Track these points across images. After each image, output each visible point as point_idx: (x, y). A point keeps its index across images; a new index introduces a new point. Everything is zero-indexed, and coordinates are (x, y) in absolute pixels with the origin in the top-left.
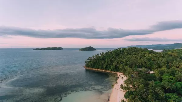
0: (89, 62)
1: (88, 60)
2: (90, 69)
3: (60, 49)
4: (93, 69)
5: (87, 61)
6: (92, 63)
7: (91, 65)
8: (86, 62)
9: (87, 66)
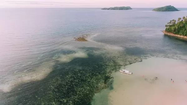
0: (171, 26)
1: (171, 23)
2: (172, 35)
3: (128, 8)
4: (177, 35)
5: (169, 24)
6: (177, 28)
7: (174, 31)
8: (166, 26)
9: (168, 30)
